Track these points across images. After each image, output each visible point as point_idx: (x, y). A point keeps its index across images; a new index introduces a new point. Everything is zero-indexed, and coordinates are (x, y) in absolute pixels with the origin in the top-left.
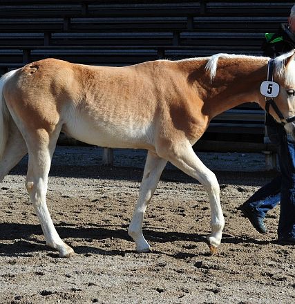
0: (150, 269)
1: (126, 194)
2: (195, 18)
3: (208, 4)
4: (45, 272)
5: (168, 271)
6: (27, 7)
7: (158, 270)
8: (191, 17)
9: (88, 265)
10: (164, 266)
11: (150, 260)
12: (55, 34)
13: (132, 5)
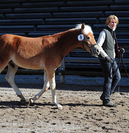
0: (82, 130)
1: (71, 96)
2: (100, 18)
3: (105, 12)
4: (36, 132)
5: (90, 131)
6: (26, 14)
7: (86, 130)
8: (98, 18)
9: (54, 128)
10: (88, 128)
11: (82, 126)
12: (39, 26)
13: (72, 13)
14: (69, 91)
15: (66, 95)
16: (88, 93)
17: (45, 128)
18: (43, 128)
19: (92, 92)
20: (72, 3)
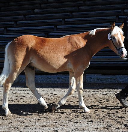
14: (90, 90)
15: (88, 94)
16: (109, 92)
17: (68, 127)
18: (66, 127)
19: (114, 90)
20: (91, 2)
